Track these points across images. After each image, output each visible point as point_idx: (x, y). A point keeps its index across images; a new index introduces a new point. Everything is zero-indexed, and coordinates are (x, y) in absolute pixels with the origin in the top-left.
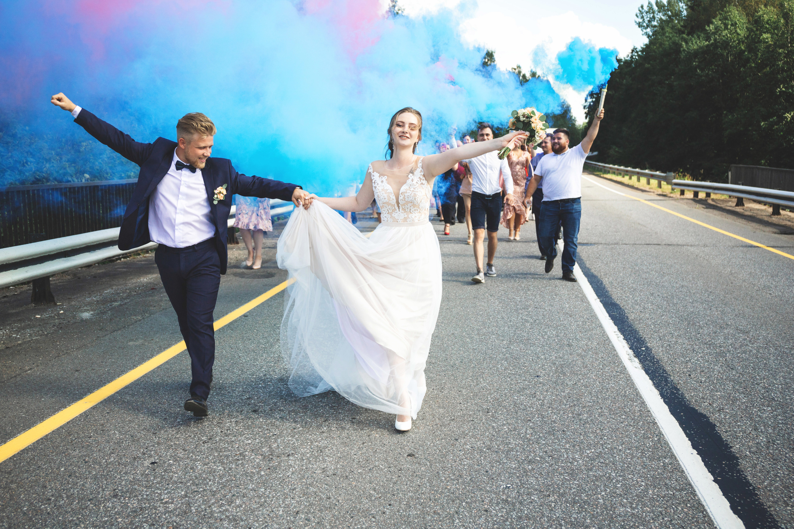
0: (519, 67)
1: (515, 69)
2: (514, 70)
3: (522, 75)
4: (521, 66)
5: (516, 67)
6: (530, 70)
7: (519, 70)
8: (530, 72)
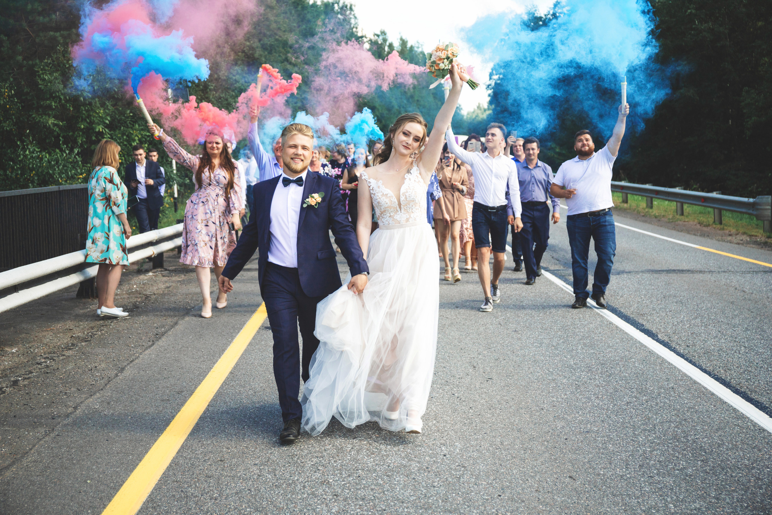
0: (383, 33)
1: (378, 36)
2: (376, 37)
3: (388, 44)
4: (386, 31)
5: (379, 33)
6: (399, 37)
7: (384, 37)
8: (399, 40)
